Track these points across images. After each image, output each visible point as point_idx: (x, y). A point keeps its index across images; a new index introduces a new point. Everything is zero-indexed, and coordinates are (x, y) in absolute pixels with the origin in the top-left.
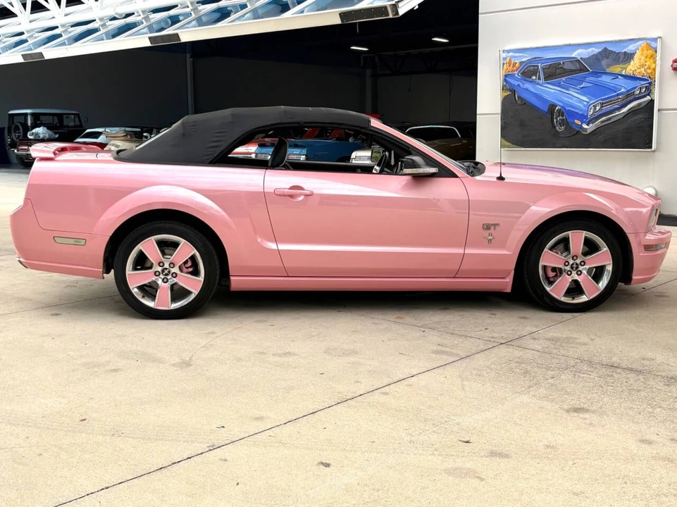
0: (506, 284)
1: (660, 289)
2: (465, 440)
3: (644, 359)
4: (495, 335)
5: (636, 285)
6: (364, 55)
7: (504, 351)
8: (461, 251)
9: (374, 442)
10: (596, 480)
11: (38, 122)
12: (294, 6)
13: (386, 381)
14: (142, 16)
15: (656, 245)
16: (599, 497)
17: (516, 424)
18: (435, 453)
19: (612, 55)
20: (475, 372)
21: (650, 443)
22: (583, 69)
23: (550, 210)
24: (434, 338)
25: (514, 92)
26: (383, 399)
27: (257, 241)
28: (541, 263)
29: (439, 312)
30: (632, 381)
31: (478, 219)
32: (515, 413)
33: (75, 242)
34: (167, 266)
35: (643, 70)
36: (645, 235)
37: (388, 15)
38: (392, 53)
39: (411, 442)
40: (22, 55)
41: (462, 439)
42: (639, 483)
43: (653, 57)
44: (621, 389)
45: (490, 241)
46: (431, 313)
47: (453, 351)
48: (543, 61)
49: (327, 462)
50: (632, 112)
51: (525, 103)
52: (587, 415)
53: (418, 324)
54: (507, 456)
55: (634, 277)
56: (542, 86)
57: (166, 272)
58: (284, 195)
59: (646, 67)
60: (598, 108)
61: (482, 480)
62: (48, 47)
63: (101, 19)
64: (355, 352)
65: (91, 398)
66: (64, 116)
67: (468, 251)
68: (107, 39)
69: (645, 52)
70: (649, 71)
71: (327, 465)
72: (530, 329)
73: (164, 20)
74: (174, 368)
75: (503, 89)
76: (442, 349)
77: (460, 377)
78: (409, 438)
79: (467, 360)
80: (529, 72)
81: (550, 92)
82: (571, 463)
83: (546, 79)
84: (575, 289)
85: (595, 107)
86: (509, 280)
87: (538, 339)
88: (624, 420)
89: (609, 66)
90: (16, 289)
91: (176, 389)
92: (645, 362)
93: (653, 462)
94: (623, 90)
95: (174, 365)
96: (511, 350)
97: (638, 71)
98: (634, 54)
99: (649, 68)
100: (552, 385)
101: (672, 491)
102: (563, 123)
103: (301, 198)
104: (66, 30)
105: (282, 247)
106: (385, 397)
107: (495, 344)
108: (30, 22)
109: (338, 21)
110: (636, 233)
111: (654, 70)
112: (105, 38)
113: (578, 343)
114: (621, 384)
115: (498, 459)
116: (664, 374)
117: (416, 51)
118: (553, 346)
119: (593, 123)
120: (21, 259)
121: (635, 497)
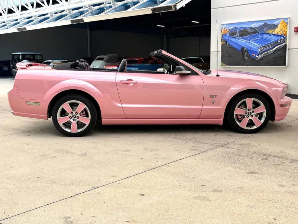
0: (220, 121)
1: (290, 124)
2: (203, 185)
3: (281, 152)
4: (217, 143)
5: (277, 122)
6: (163, 29)
7: (221, 149)
8: (201, 107)
9: (163, 186)
10: (260, 201)
11: (24, 58)
12: (132, 6)
13: (169, 162)
14: (68, 12)
15: (285, 104)
16: (261, 208)
17: (225, 178)
18: (190, 190)
19: (268, 26)
20: (208, 158)
21: (284, 186)
22: (256, 32)
23: (239, 89)
24: (191, 144)
25: (226, 42)
26: (168, 168)
27: (113, 103)
28: (235, 114)
29: (193, 133)
30: (276, 161)
31: (208, 93)
32: (225, 174)
33: (36, 104)
34: (74, 114)
35: (282, 32)
36: (281, 100)
37: (172, 10)
38: (175, 28)
39: (179, 186)
40: (17, 29)
41: (202, 185)
42: (278, 203)
43: (286, 26)
44: (271, 165)
45: (213, 103)
46: (190, 134)
47: (199, 149)
48: (238, 29)
49: (143, 194)
50: (277, 50)
51: (231, 47)
52: (256, 175)
53: (184, 138)
54: (221, 191)
55: (276, 118)
56: (238, 39)
57: (74, 116)
58: (125, 83)
59: (283, 31)
60: (262, 49)
61: (210, 201)
62: (28, 25)
63: (51, 13)
64: (156, 150)
65: (43, 169)
66: (36, 55)
67: (204, 107)
68: (53, 21)
69: (283, 24)
70: (284, 32)
71: (143, 195)
72: (232, 140)
73: (77, 13)
74: (79, 156)
75: (222, 41)
76: (194, 148)
77: (202, 159)
78: (179, 184)
79: (205, 153)
80: (233, 33)
81: (242, 42)
82: (249, 194)
83: (240, 36)
84: (251, 123)
85: (261, 48)
86: (222, 119)
87: (236, 144)
88: (272, 177)
89: (267, 31)
90: (13, 125)
91: (79, 164)
92: (282, 153)
93: (285, 194)
94: (273, 41)
95: (78, 155)
96: (224, 149)
97: (280, 32)
98: (278, 25)
99: (284, 31)
100: (241, 163)
101: (293, 206)
102: (247, 55)
103: (132, 84)
104: (36, 18)
105: (124, 105)
106: (169, 167)
107: (217, 146)
108: (21, 15)
109: (151, 12)
110: (276, 99)
111: (287, 32)
112: (52, 21)
113: (253, 146)
114: (271, 162)
115: (217, 193)
116: (290, 158)
117: (185, 27)
118: (242, 147)
119: (260, 55)
120: (13, 112)
121: (276, 208)
